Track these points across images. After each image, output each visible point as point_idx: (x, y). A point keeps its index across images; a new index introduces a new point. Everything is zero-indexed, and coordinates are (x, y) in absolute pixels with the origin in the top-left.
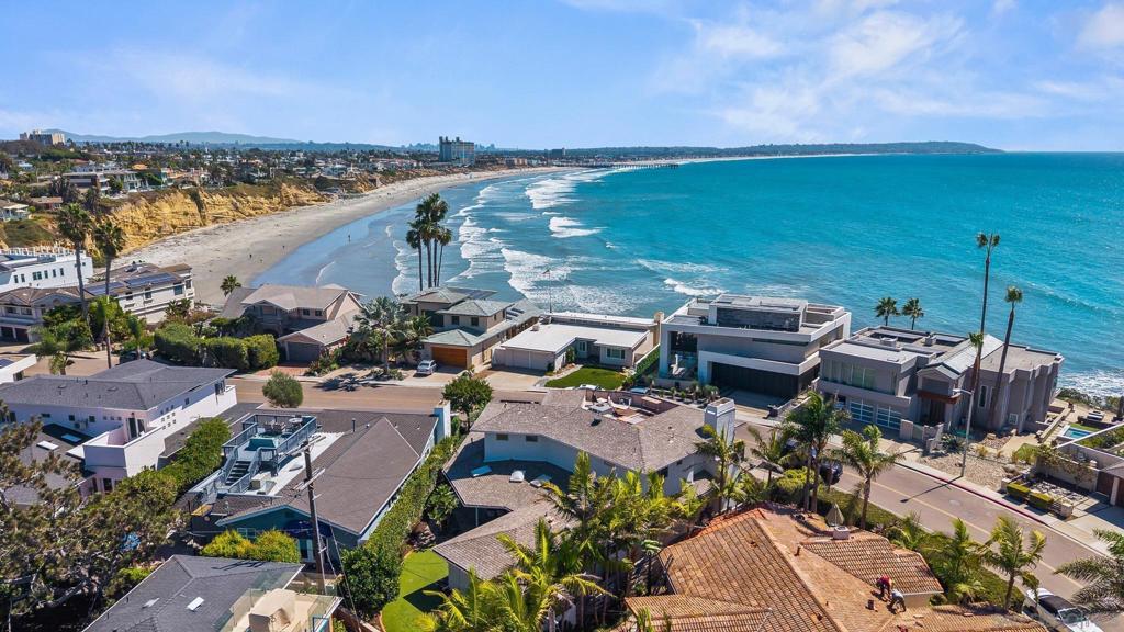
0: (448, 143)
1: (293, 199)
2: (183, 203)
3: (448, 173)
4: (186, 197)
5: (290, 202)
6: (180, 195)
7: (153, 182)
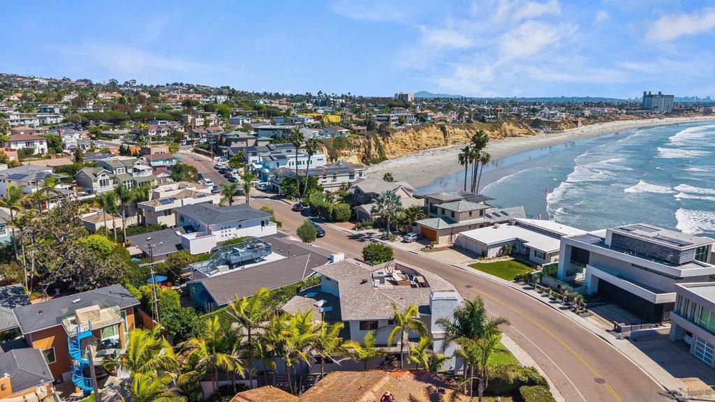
0: (650, 96)
1: (509, 133)
2: (435, 132)
3: (644, 118)
4: (437, 129)
5: (506, 134)
6: (434, 127)
7: (423, 120)
